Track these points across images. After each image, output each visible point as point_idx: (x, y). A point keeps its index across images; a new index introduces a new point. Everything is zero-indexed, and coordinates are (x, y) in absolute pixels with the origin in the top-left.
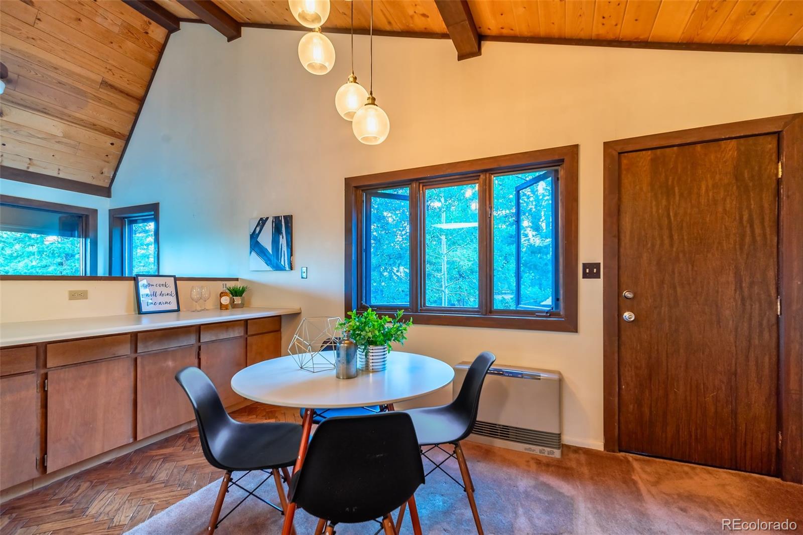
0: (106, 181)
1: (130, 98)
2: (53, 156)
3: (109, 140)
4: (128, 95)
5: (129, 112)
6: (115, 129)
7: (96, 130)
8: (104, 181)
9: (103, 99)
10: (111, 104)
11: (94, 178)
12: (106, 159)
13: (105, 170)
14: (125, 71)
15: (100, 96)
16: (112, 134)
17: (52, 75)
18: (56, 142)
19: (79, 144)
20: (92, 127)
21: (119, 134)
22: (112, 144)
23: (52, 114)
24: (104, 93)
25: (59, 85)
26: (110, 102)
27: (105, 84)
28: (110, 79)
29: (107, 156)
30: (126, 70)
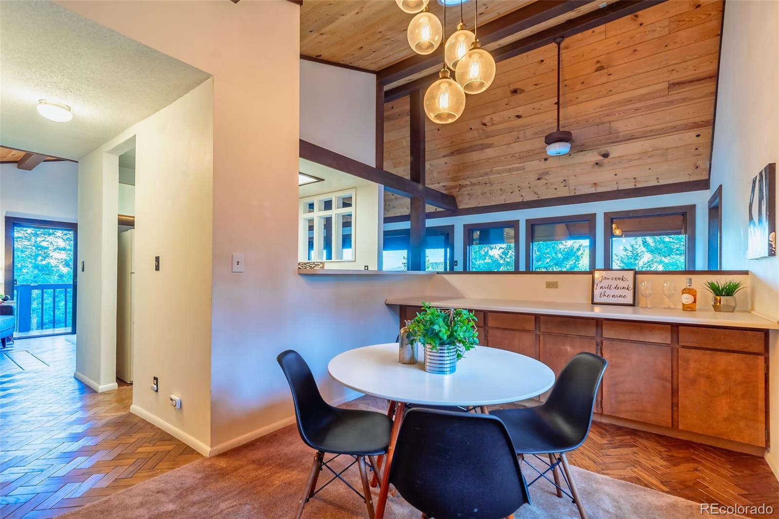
0: (704, 173)
1: (703, 81)
2: (650, 169)
3: (692, 134)
4: (699, 80)
5: (706, 96)
6: (697, 120)
7: (677, 131)
8: (702, 174)
9: (675, 100)
10: (684, 100)
11: (690, 175)
12: (697, 152)
13: (700, 163)
14: (688, 61)
15: (671, 100)
16: (697, 125)
17: (629, 108)
18: (649, 157)
19: (667, 150)
20: (674, 130)
21: (702, 123)
22: (698, 136)
23: (638, 137)
24: (675, 95)
25: (637, 111)
26: (682, 99)
27: (673, 85)
28: (675, 77)
29: (697, 149)
30: (688, 58)
